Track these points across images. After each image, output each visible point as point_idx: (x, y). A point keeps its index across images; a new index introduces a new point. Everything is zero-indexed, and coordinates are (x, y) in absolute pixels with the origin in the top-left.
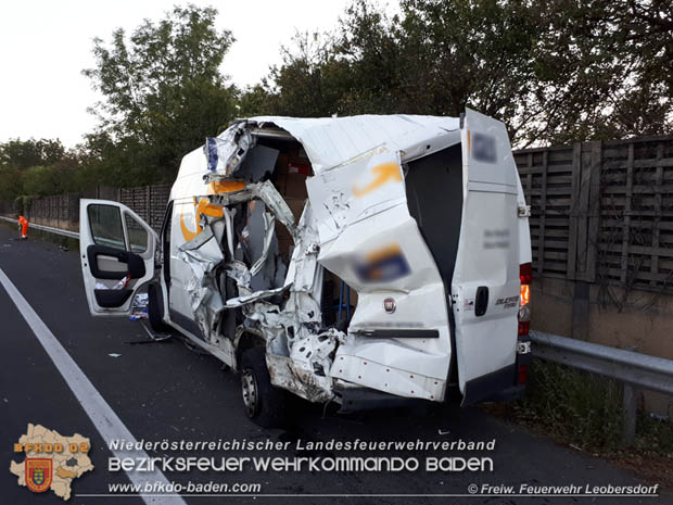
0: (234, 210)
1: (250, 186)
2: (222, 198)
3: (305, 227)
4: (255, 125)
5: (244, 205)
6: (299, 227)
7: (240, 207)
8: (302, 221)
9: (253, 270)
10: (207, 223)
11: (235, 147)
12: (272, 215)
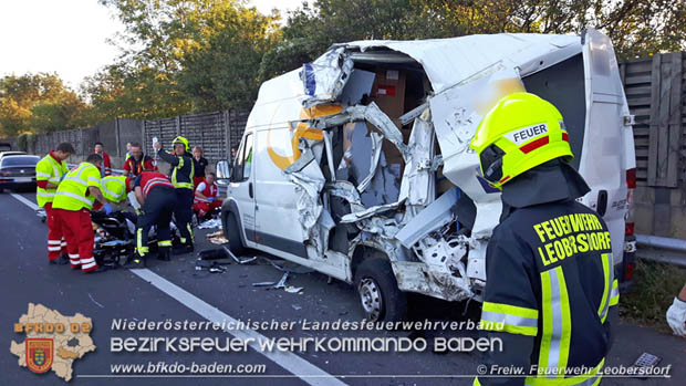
0: (331, 132)
1: (349, 109)
2: (318, 122)
3: (415, 144)
4: (357, 50)
5: (340, 127)
6: (410, 145)
7: (336, 130)
8: (412, 139)
9: (361, 188)
10: (307, 147)
11: (339, 71)
12: (379, 135)
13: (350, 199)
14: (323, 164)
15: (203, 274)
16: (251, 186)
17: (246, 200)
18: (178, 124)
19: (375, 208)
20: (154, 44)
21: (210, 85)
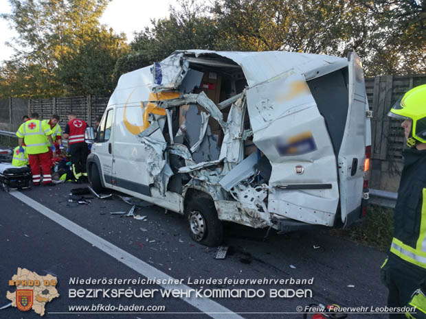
0: (172, 111)
1: (185, 96)
2: (162, 103)
3: (231, 122)
4: (193, 55)
5: (178, 108)
6: (228, 122)
7: (175, 109)
8: (229, 118)
9: (193, 149)
10: (154, 119)
11: (180, 69)
12: (207, 114)
13: (185, 157)
14: (165, 132)
15: (73, 205)
16: (110, 145)
17: (106, 155)
18: (54, 103)
19: (203, 163)
20: (40, 48)
21: (79, 78)
